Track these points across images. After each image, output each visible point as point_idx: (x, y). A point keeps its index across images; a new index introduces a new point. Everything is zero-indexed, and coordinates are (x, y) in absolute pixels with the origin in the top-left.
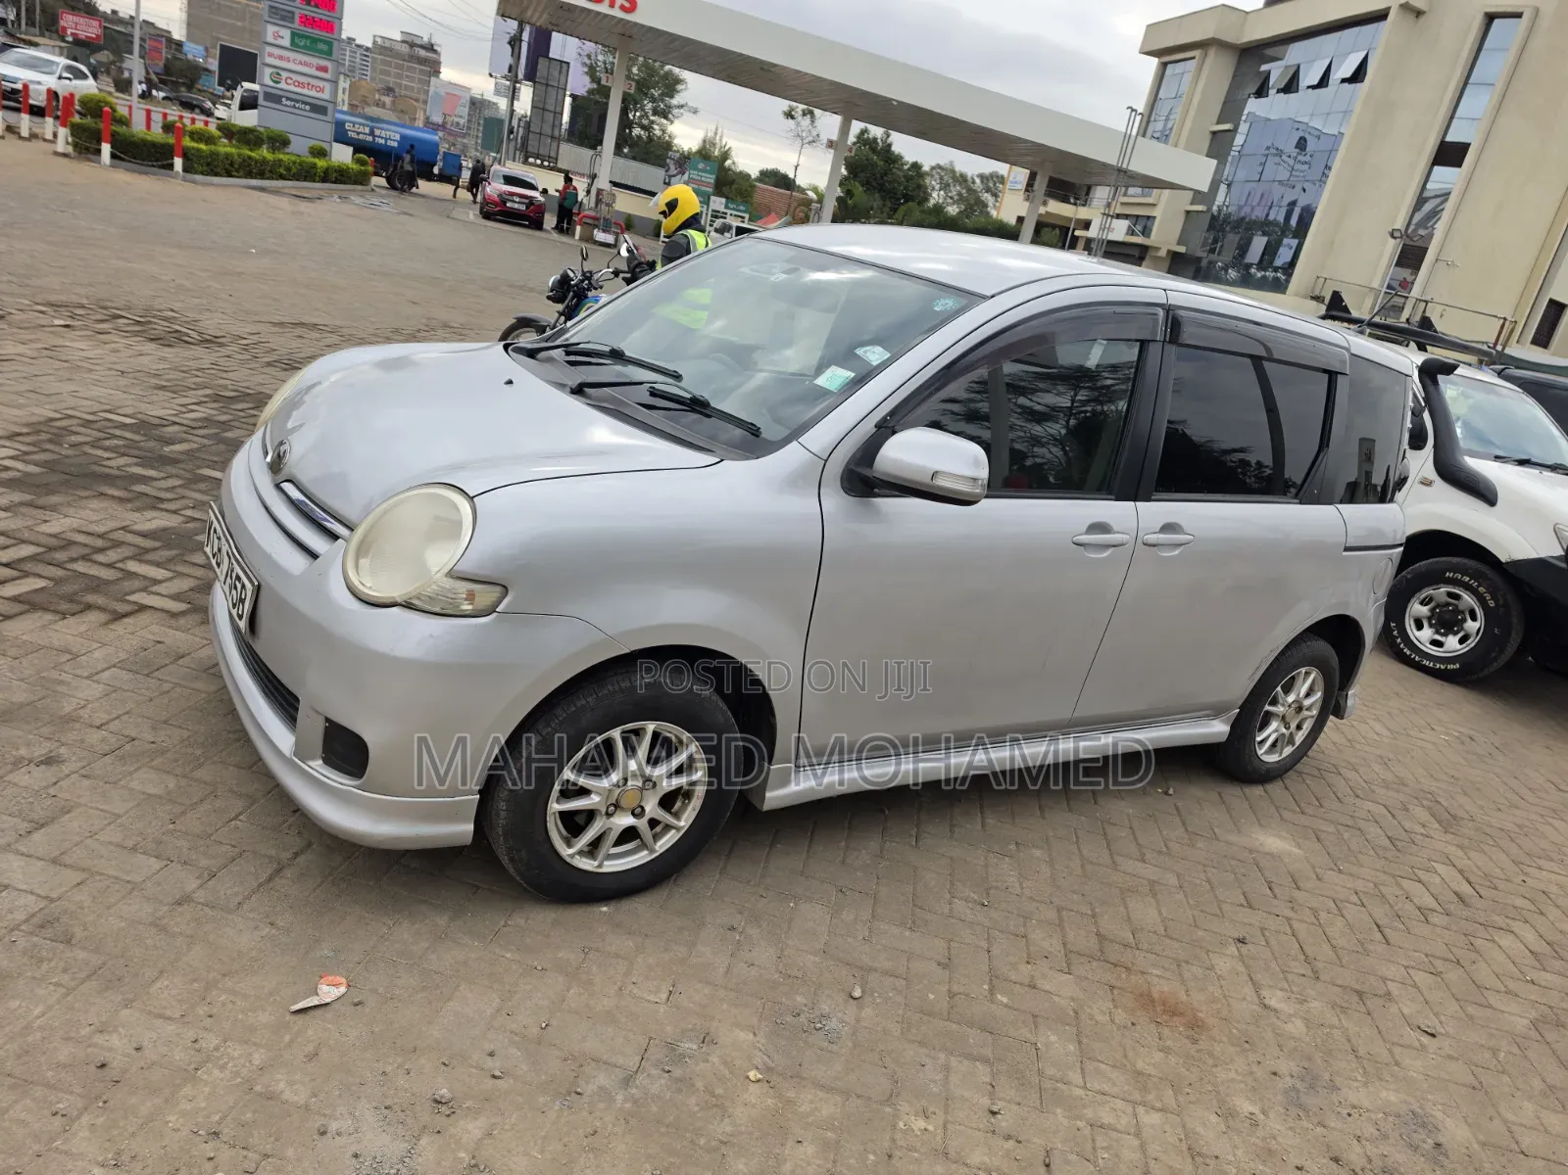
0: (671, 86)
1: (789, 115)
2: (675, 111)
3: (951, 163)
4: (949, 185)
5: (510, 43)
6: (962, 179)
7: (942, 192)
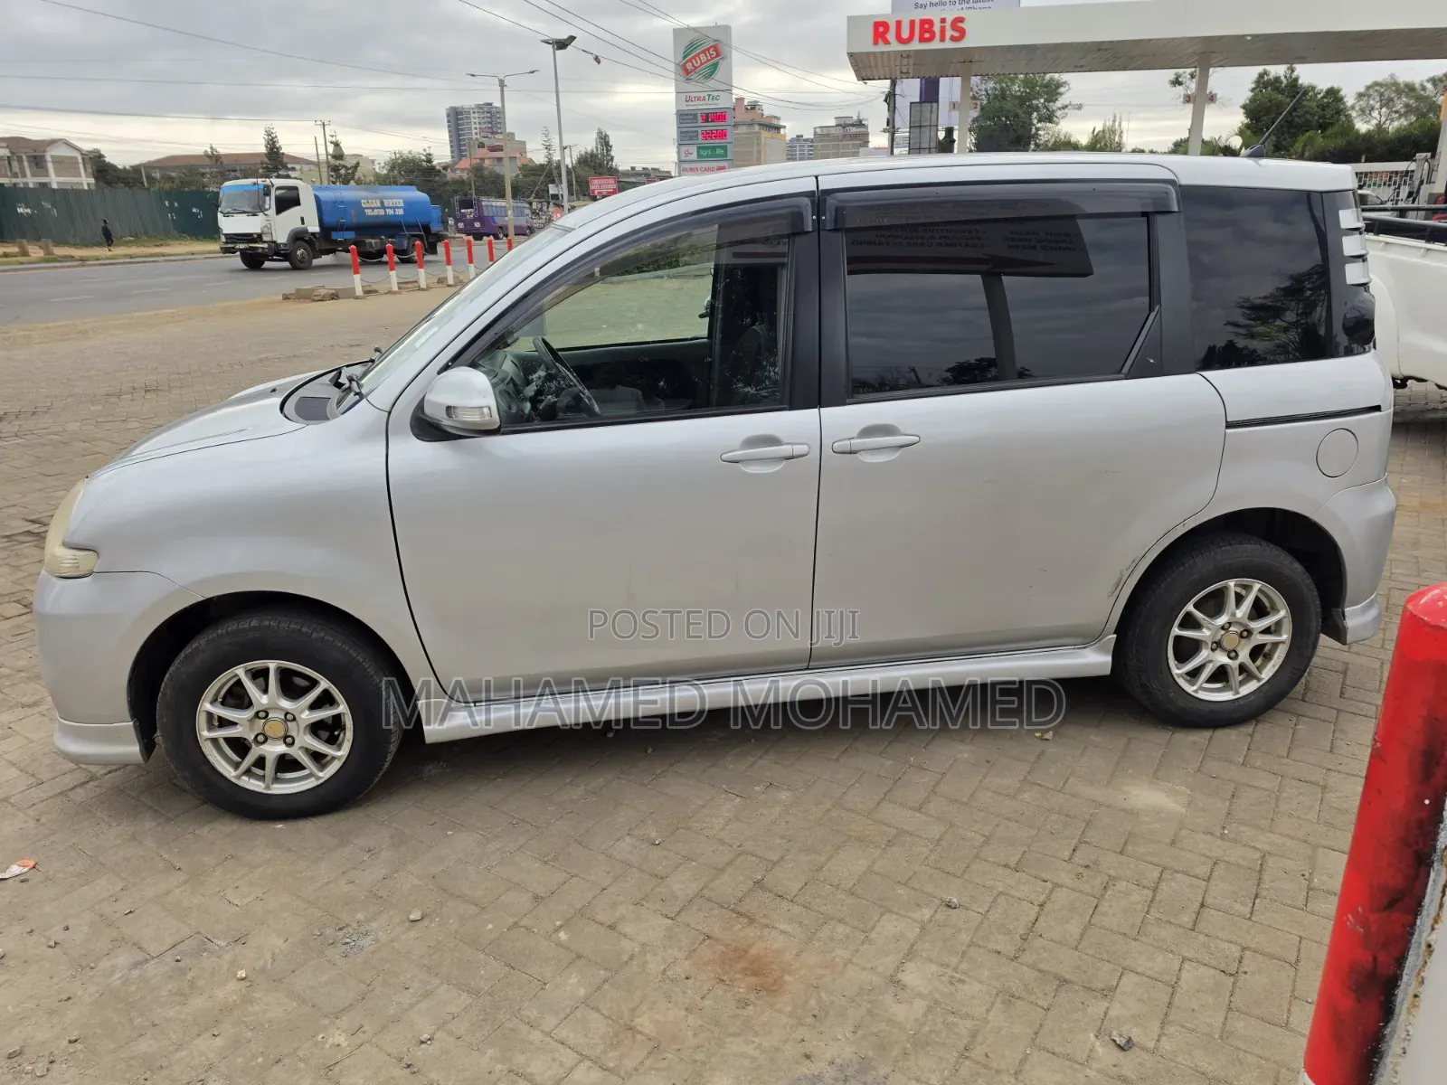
0: (1053, 91)
1: (1177, 82)
2: (1059, 113)
3: (1392, 76)
4: (1392, 100)
5: (886, 100)
6: (1410, 89)
7: (1384, 110)
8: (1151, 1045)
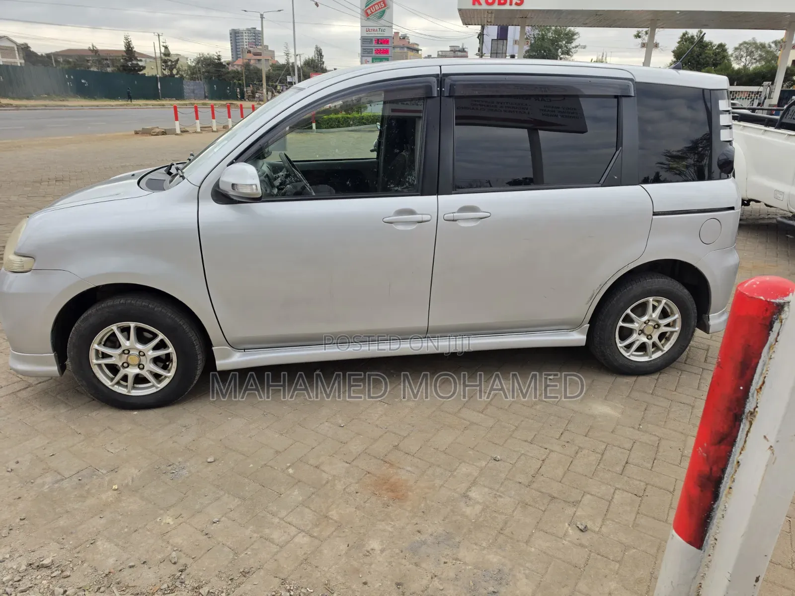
0: (570, 37)
1: (638, 36)
2: (573, 50)
4: (753, 52)
5: (478, 37)
6: (763, 46)
7: (748, 57)
8: (597, 529)
